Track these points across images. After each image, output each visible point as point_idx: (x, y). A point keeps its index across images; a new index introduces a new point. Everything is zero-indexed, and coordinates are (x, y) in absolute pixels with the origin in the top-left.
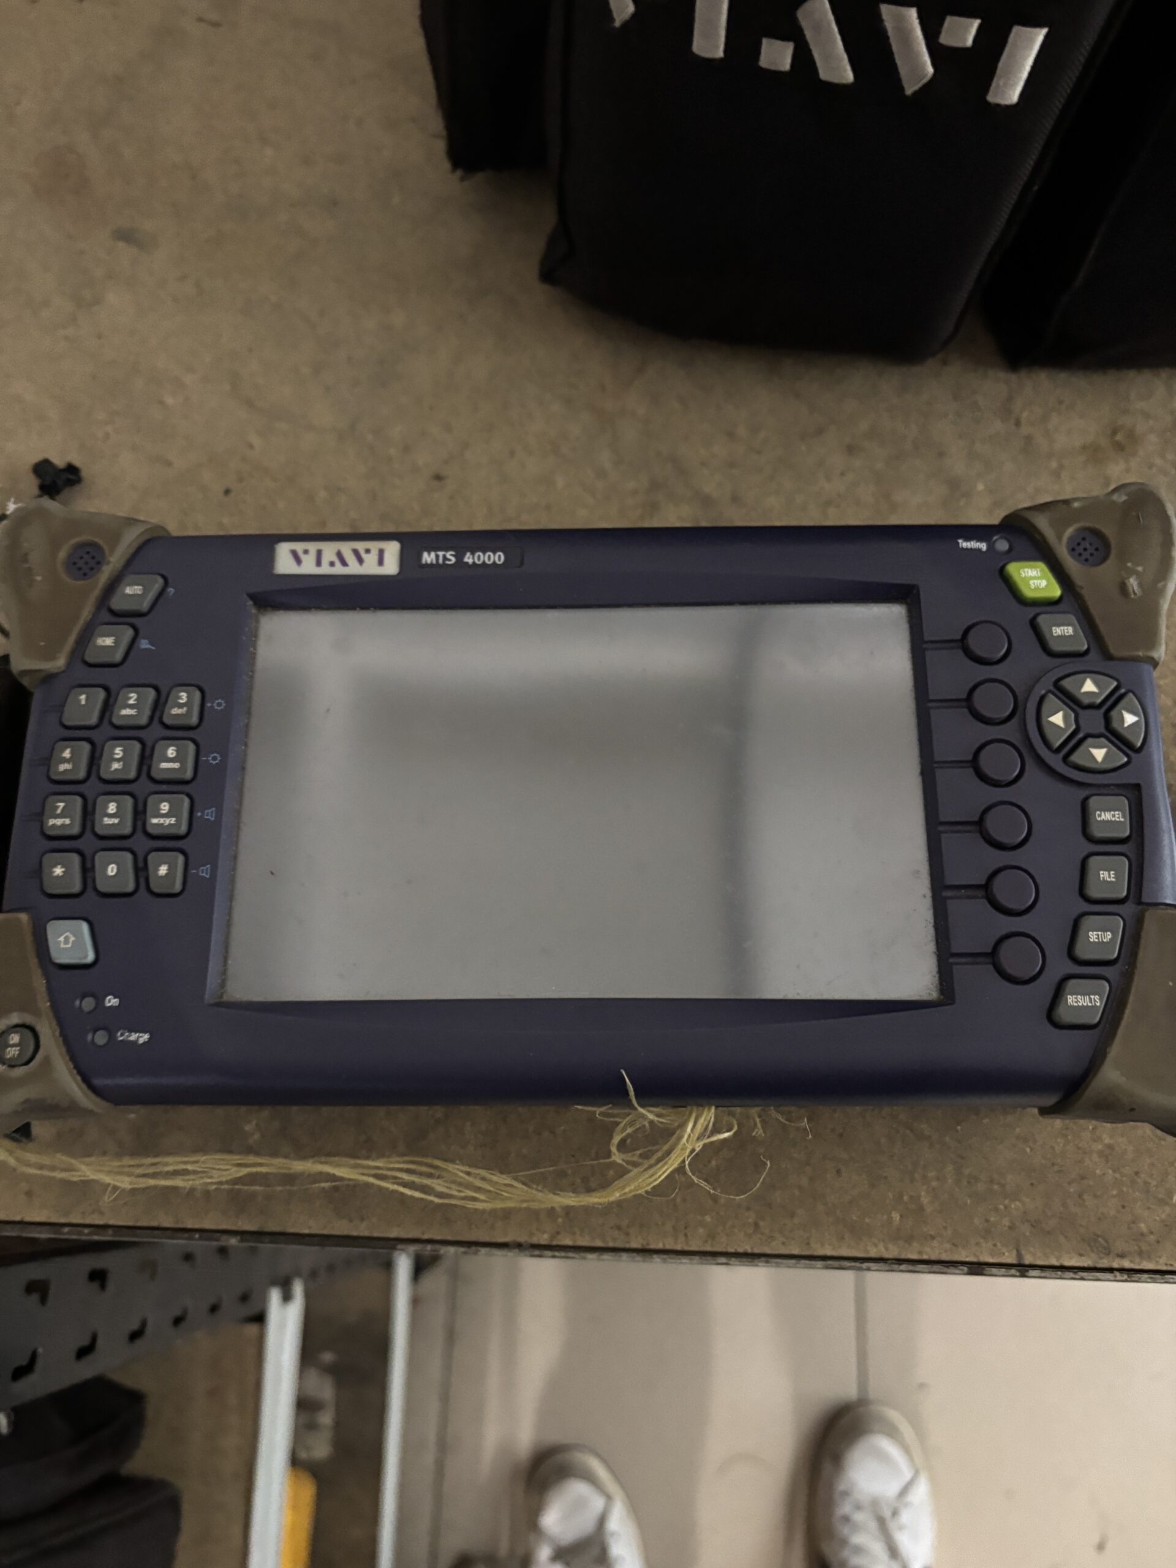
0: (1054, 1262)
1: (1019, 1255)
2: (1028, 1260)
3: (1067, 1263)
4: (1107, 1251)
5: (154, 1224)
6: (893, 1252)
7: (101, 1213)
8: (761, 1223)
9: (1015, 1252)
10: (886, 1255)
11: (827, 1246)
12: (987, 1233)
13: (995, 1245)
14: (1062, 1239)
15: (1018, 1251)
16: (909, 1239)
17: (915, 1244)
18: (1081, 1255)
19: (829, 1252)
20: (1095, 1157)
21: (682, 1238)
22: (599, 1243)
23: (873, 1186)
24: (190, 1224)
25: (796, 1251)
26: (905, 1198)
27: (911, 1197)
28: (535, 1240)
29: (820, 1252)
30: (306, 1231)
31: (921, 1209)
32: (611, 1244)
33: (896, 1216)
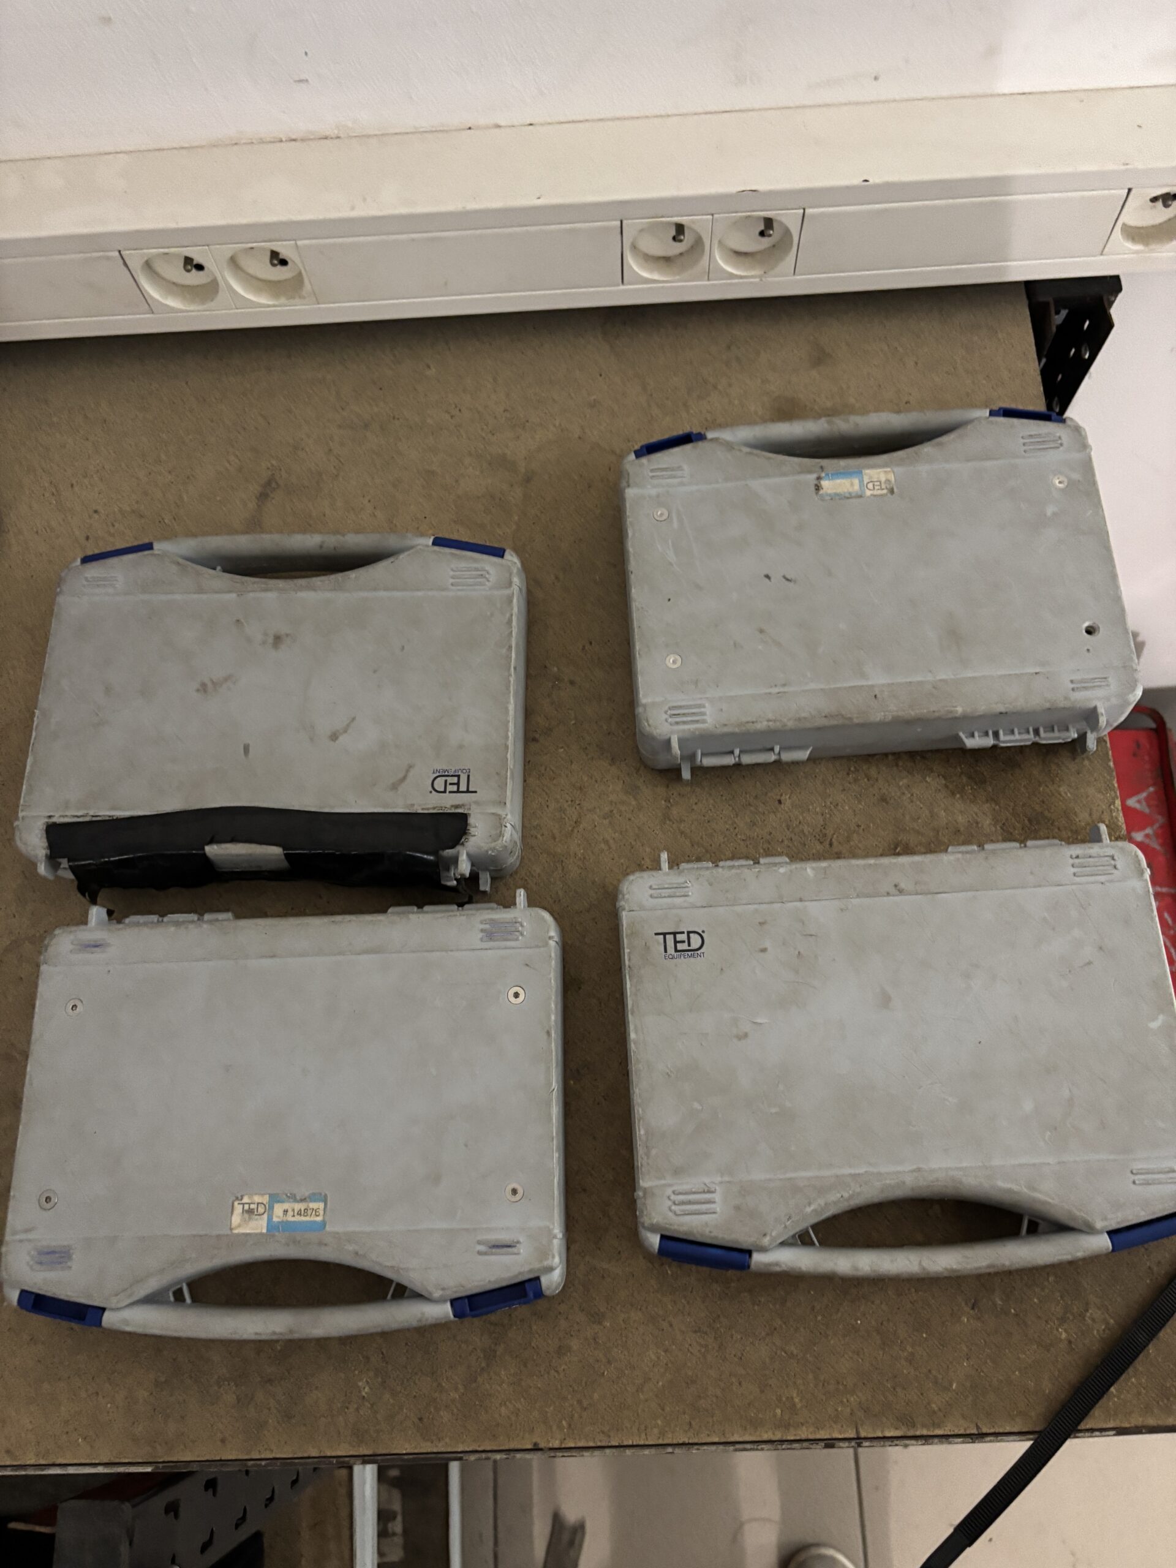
0: (880, 1435)
1: (858, 1432)
2: (863, 1434)
3: (888, 1434)
4: (914, 1426)
5: (306, 1455)
6: (778, 1436)
7: (272, 1451)
8: (693, 1423)
9: (855, 1430)
10: (774, 1438)
11: (735, 1435)
12: (836, 1419)
13: (842, 1426)
14: (884, 1420)
15: (857, 1430)
16: (787, 1427)
17: (792, 1429)
18: (897, 1429)
19: (736, 1438)
20: (903, 1362)
21: (643, 1436)
22: (591, 1444)
23: (762, 1392)
24: (329, 1454)
25: (716, 1440)
26: (784, 1399)
27: (787, 1398)
28: (551, 1445)
29: (732, 1439)
30: (404, 1452)
31: (794, 1405)
32: (599, 1444)
33: (778, 1411)
